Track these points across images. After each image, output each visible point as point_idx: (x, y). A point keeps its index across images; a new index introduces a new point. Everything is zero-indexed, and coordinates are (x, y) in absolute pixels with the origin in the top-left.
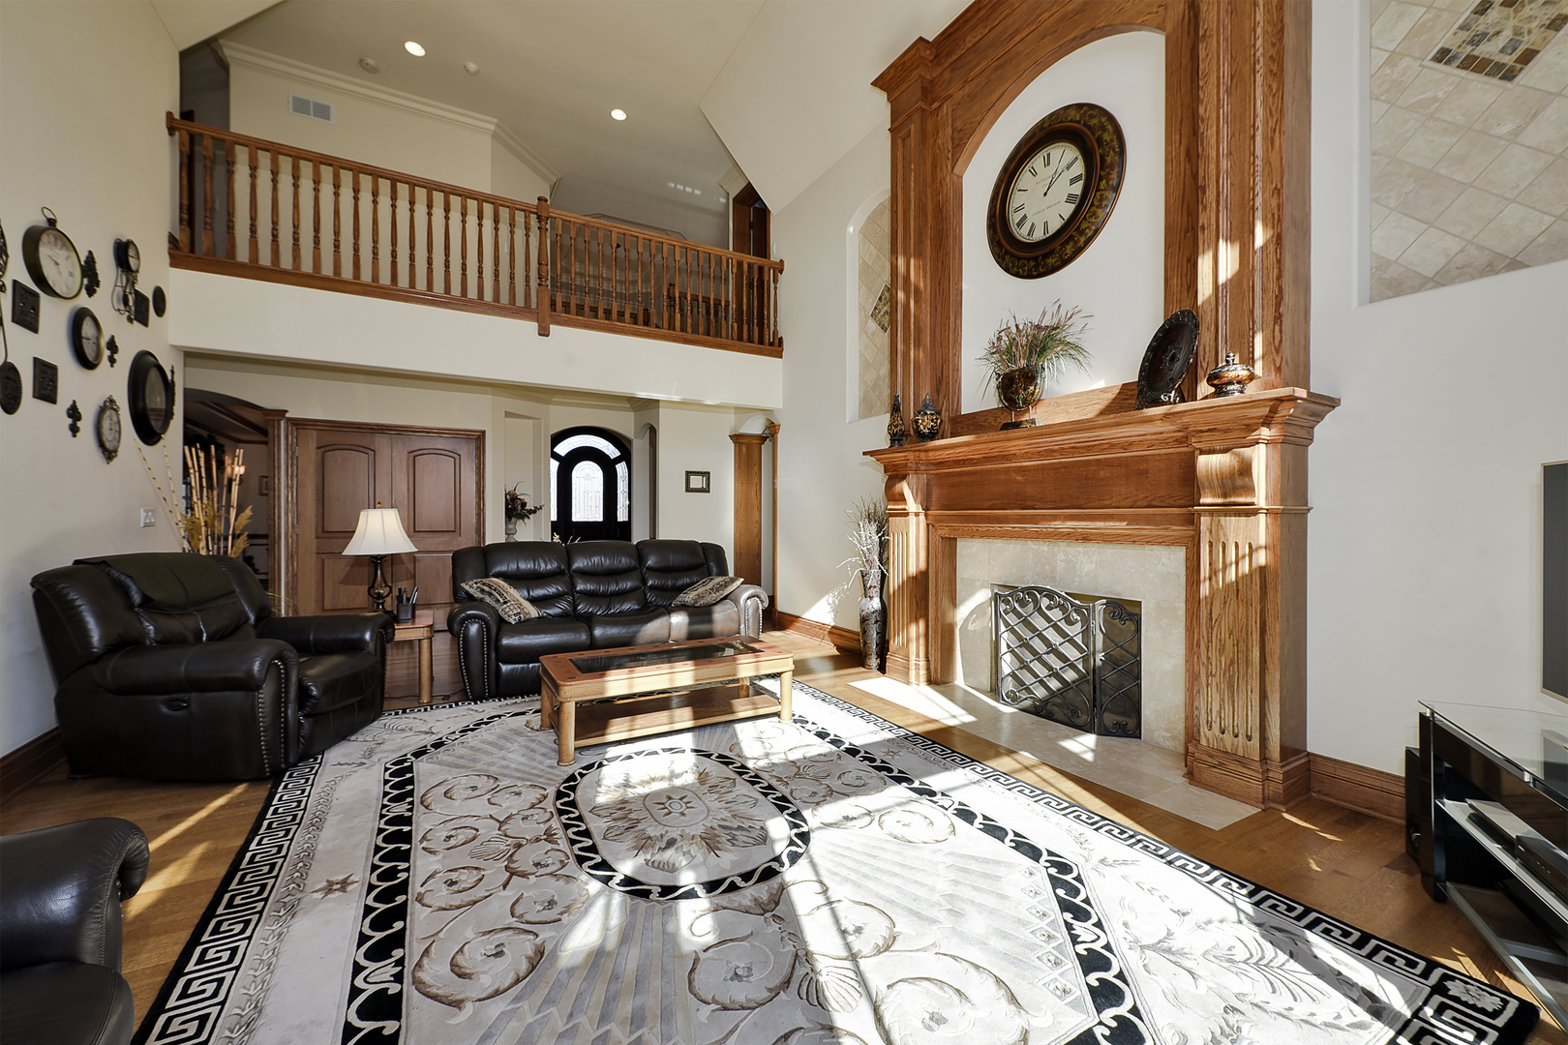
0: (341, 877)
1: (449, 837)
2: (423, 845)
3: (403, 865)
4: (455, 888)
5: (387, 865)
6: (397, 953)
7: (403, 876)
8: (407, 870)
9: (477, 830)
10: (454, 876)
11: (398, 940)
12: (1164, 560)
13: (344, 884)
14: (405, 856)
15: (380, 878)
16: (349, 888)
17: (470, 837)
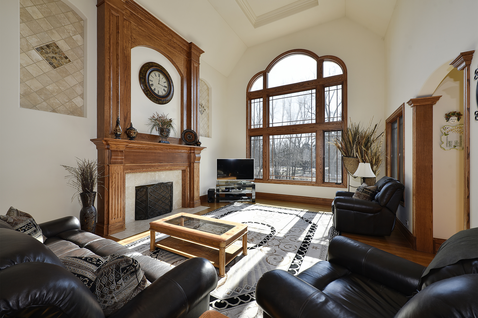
0: (314, 249)
1: (290, 247)
2: (296, 248)
3: (302, 246)
4: (295, 238)
5: (305, 248)
6: (307, 235)
7: (303, 244)
8: (301, 245)
9: (284, 246)
10: (295, 240)
11: (307, 236)
12: (177, 173)
13: (313, 248)
14: (301, 248)
15: (307, 246)
16: (313, 246)
17: (286, 245)
